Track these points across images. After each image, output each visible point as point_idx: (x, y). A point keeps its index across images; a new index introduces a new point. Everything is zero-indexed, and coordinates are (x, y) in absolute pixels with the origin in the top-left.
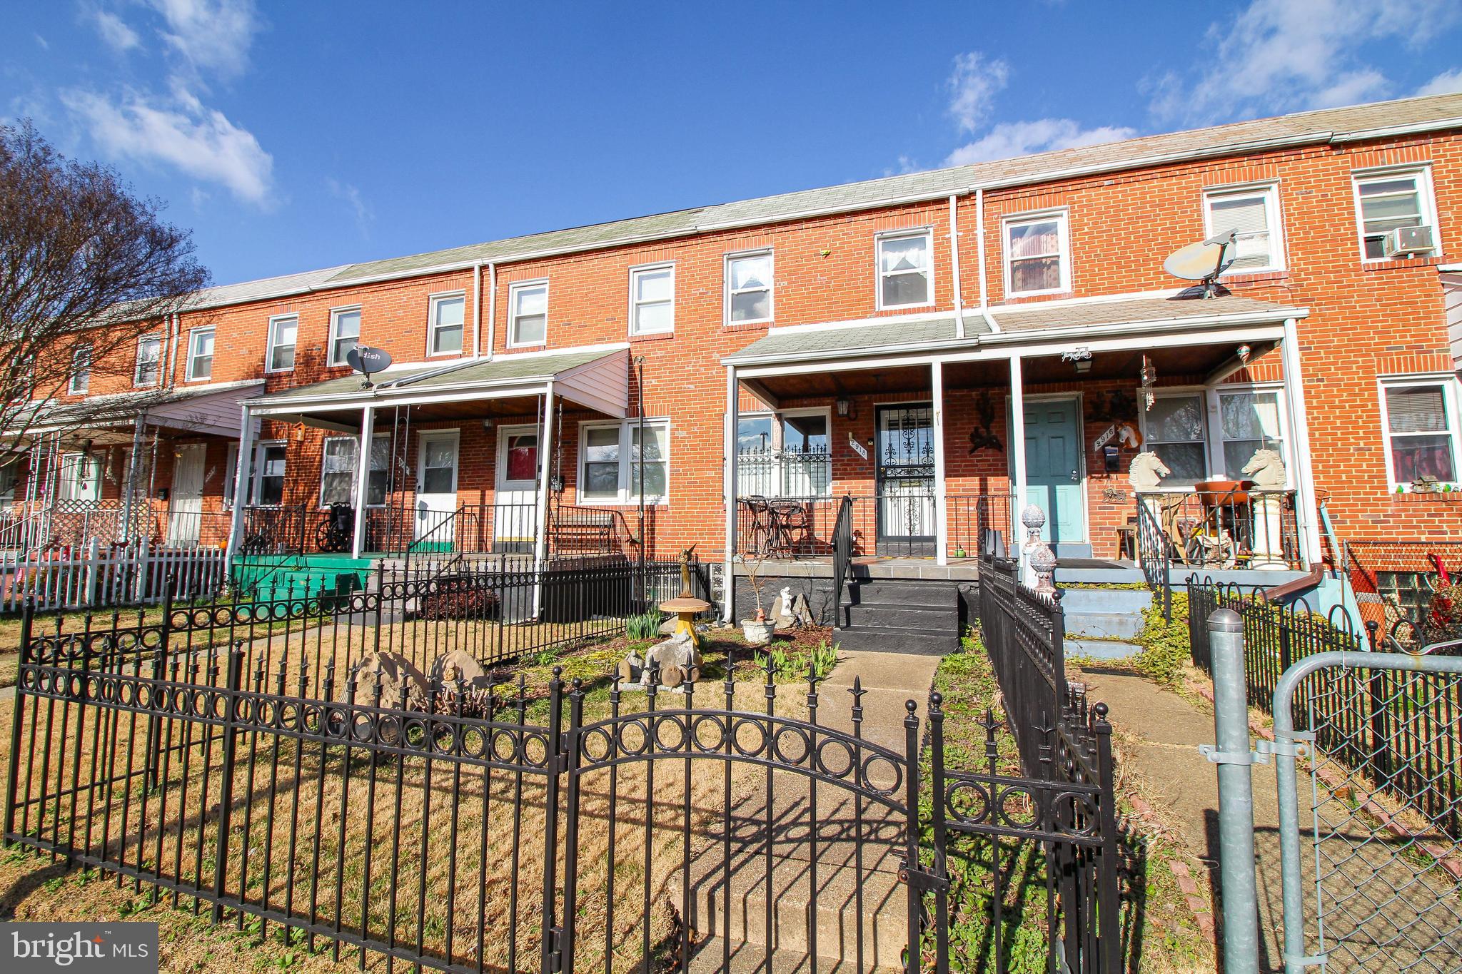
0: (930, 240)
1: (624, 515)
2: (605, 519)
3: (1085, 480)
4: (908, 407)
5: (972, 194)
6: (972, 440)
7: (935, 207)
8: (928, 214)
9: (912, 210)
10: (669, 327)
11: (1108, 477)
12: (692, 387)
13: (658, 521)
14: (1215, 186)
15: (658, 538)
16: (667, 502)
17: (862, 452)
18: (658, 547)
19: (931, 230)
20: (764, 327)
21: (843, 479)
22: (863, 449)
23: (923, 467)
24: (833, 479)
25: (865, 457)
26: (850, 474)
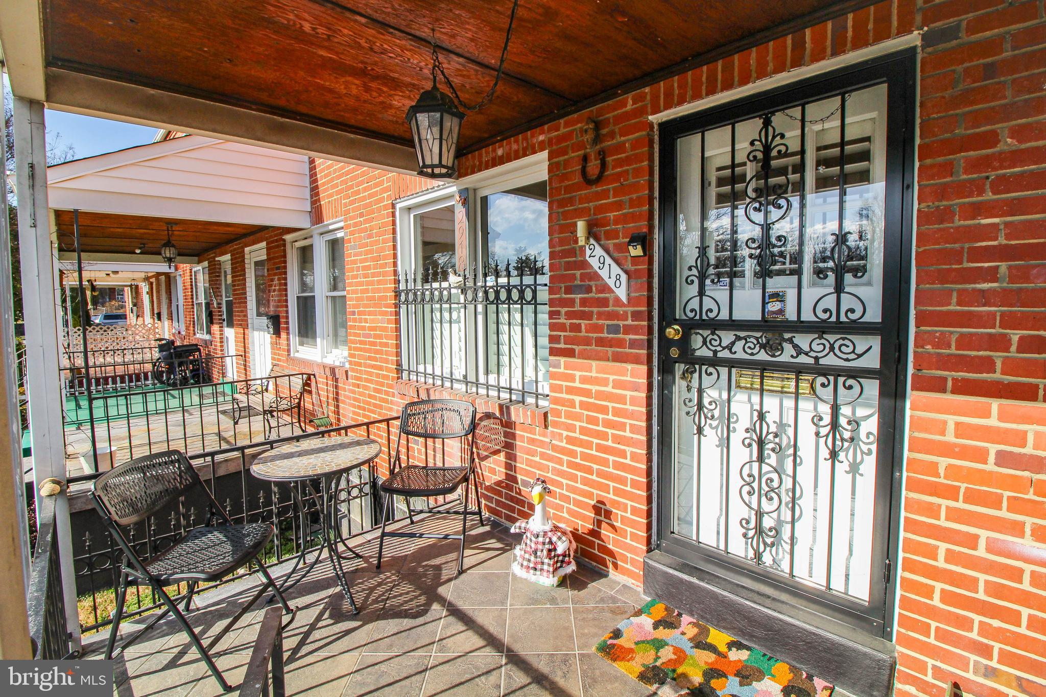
1: (318, 377)
16: (348, 366)
17: (615, 280)
21: (570, 353)
22: (616, 269)
23: (820, 328)
24: (553, 352)
25: (622, 293)
26: (587, 342)
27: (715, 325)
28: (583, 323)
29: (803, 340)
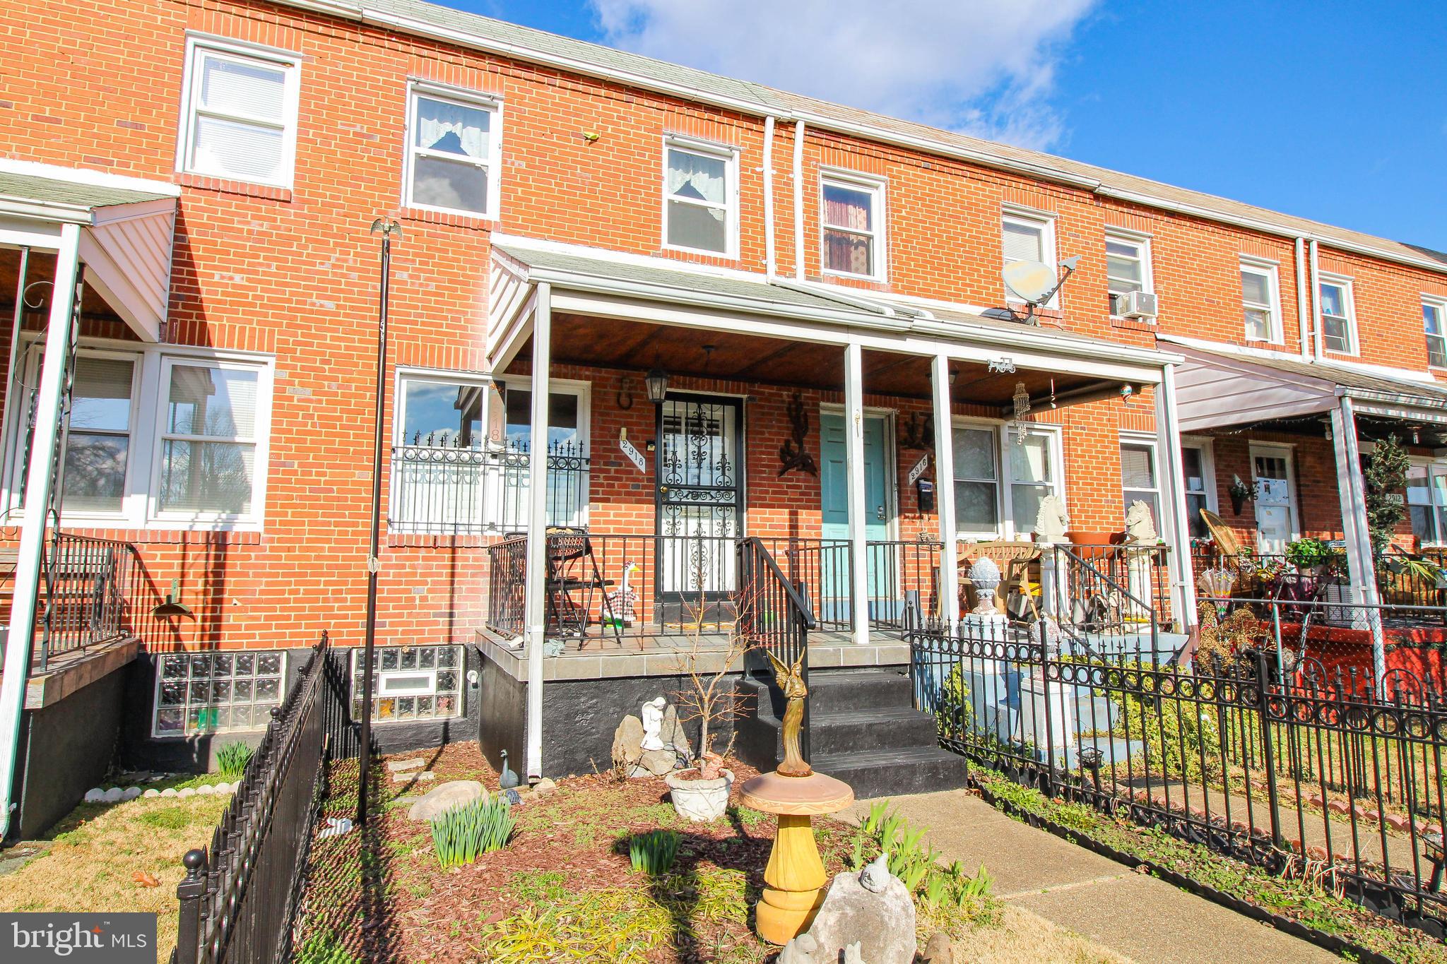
0: (732, 169)
1: (144, 550)
2: (96, 559)
3: (896, 520)
4: (700, 400)
5: (793, 124)
6: (782, 459)
7: (745, 124)
8: (736, 131)
9: (717, 118)
10: (283, 177)
11: (921, 517)
12: (330, 305)
13: (234, 564)
14: (1012, 204)
15: (232, 599)
16: (260, 528)
17: (639, 461)
18: (229, 619)
19: (737, 154)
20: (483, 228)
21: (607, 500)
22: (639, 456)
23: (718, 489)
24: (592, 500)
25: (643, 468)
26: (619, 493)
27: (679, 487)
28: (616, 483)
29: (713, 493)
